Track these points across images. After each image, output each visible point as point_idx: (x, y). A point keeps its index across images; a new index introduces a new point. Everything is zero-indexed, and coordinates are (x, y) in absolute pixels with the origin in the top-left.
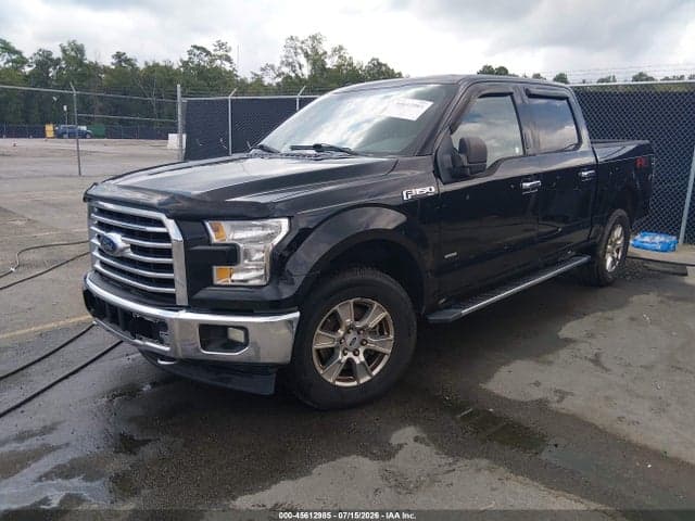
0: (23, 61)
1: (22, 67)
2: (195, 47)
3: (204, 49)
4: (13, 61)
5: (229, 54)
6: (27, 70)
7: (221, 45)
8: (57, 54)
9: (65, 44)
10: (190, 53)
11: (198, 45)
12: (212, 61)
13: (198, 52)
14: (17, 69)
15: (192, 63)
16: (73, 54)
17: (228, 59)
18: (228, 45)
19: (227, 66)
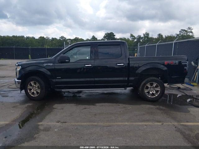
0: (135, 38)
1: (134, 40)
2: (182, 30)
3: (184, 30)
4: (133, 39)
5: (192, 31)
6: (136, 40)
7: (189, 28)
8: (142, 36)
9: (145, 33)
10: (180, 32)
11: (183, 29)
12: (187, 33)
13: (182, 31)
14: (133, 41)
15: (180, 34)
16: (146, 36)
17: (192, 32)
18: (192, 28)
19: (191, 34)
